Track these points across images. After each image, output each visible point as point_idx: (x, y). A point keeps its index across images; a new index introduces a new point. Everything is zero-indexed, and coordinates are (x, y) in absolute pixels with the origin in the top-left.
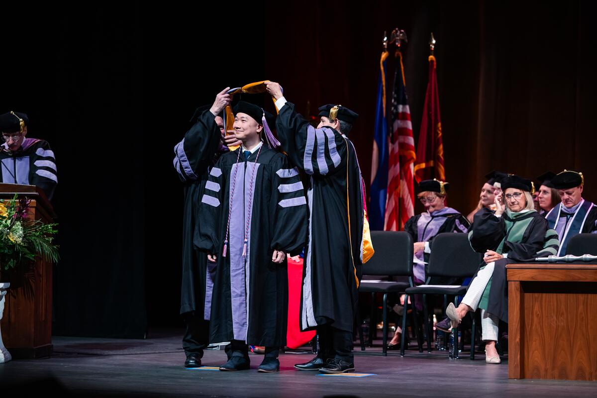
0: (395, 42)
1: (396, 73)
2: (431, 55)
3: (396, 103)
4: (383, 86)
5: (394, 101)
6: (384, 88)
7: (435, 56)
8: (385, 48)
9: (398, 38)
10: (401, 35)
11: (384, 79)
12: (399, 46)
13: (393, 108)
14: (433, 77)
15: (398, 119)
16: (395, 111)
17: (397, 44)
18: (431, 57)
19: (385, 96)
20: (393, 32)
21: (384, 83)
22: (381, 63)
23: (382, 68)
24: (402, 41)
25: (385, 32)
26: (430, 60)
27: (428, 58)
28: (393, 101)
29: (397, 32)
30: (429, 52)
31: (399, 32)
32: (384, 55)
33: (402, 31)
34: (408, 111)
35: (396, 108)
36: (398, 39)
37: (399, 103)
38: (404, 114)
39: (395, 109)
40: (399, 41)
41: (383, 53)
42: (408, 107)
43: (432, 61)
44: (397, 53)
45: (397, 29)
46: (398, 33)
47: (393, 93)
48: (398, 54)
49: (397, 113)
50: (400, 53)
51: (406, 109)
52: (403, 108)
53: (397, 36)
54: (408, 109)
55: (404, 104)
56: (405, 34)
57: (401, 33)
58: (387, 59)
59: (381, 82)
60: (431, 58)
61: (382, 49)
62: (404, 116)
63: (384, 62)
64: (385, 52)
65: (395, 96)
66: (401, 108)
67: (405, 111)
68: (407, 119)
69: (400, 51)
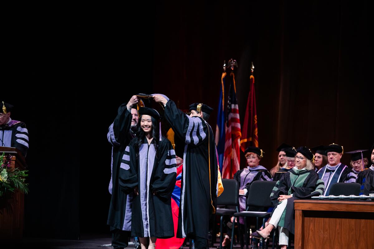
0: (230, 67)
1: (230, 85)
3: (230, 103)
4: (222, 93)
5: (229, 102)
7: (254, 75)
9: (232, 65)
10: (234, 63)
12: (233, 69)
13: (228, 106)
14: (253, 87)
15: (231, 113)
16: (229, 108)
17: (231, 68)
18: (252, 76)
19: (224, 99)
20: (229, 61)
23: (222, 82)
24: (235, 67)
25: (225, 61)
26: (251, 78)
27: (250, 77)
28: (228, 102)
29: (231, 61)
30: (250, 73)
31: (233, 61)
32: (224, 75)
33: (235, 60)
34: (237, 108)
35: (230, 106)
37: (232, 103)
38: (235, 109)
40: (233, 66)
41: (223, 73)
42: (237, 105)
43: (252, 79)
44: (231, 73)
45: (232, 59)
46: (232, 62)
47: (229, 97)
49: (231, 109)
50: (233, 74)
51: (236, 106)
52: (234, 106)
53: (232, 64)
54: (237, 107)
55: (235, 104)
56: (236, 62)
57: (234, 62)
58: (226, 77)
59: (222, 90)
61: (223, 71)
62: (235, 111)
63: (223, 79)
64: (224, 73)
65: (230, 99)
66: (233, 106)
67: (235, 108)
68: (237, 113)
69: (233, 73)
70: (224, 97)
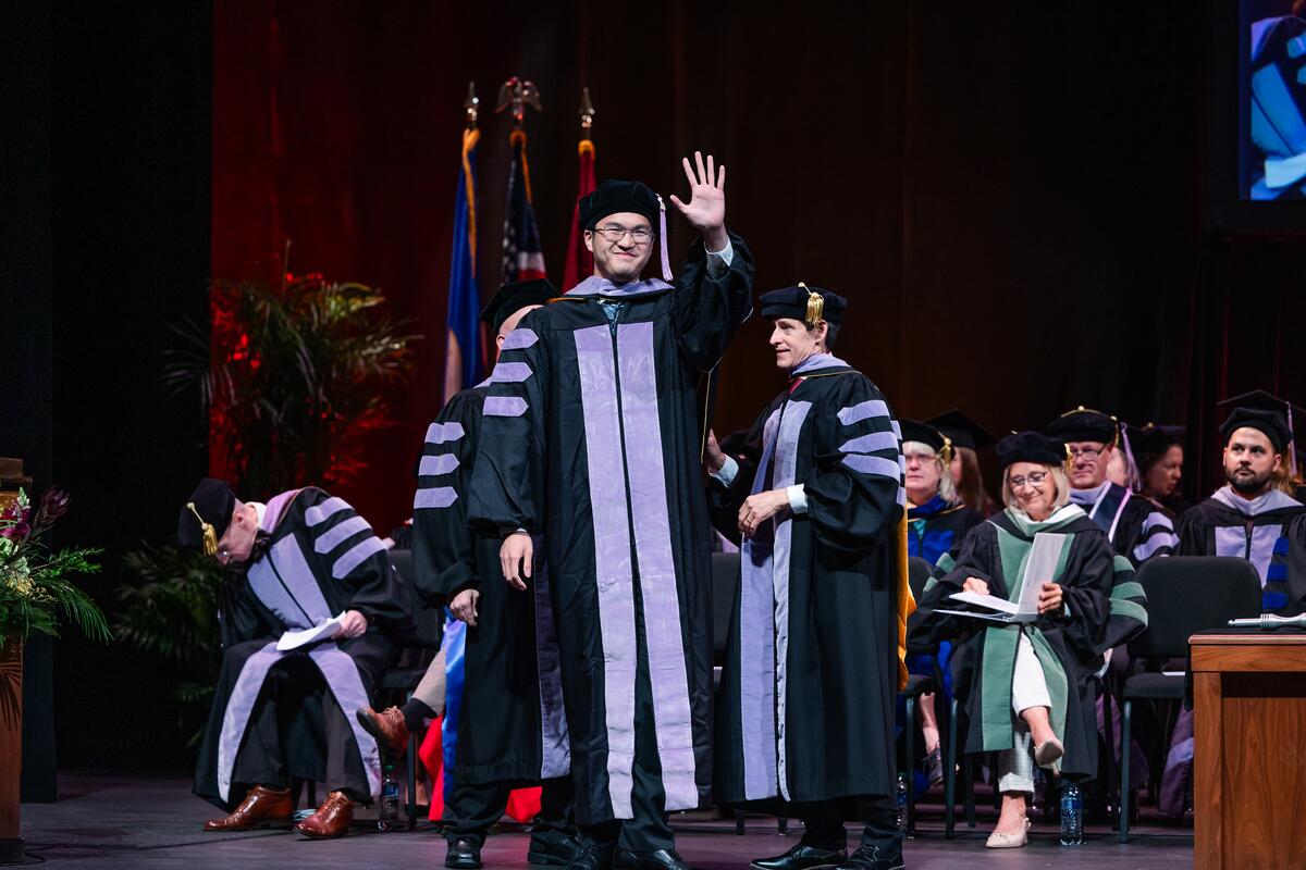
0: (511, 106)
1: (511, 180)
2: (585, 139)
3: (513, 249)
4: (469, 208)
5: (510, 244)
6: (472, 213)
7: (592, 140)
8: (471, 122)
9: (519, 100)
10: (526, 93)
11: (470, 193)
12: (520, 117)
13: (506, 260)
16: (512, 267)
17: (516, 113)
18: (585, 144)
19: (473, 230)
20: (504, 88)
21: (472, 202)
22: (465, 154)
23: (467, 166)
24: (527, 107)
25: (472, 85)
26: (581, 150)
27: (577, 146)
28: (506, 243)
29: (515, 85)
30: (581, 133)
31: (519, 85)
32: (470, 138)
33: (527, 83)
34: (541, 266)
35: (514, 259)
36: (517, 104)
37: (520, 249)
38: (532, 272)
39: (511, 261)
40: (521, 107)
41: (467, 131)
42: (540, 257)
43: (587, 153)
44: (513, 136)
45: (515, 79)
46: (518, 90)
47: (506, 224)
48: (518, 138)
49: (518, 271)
50: (523, 136)
51: (537, 261)
52: (529, 260)
53: (516, 95)
54: (540, 263)
55: (531, 250)
56: (534, 88)
57: (524, 88)
58: (479, 144)
59: (464, 196)
60: (586, 146)
61: (466, 123)
63: (470, 154)
64: (471, 130)
65: (512, 232)
66: (524, 258)
67: (534, 265)
69: (524, 130)
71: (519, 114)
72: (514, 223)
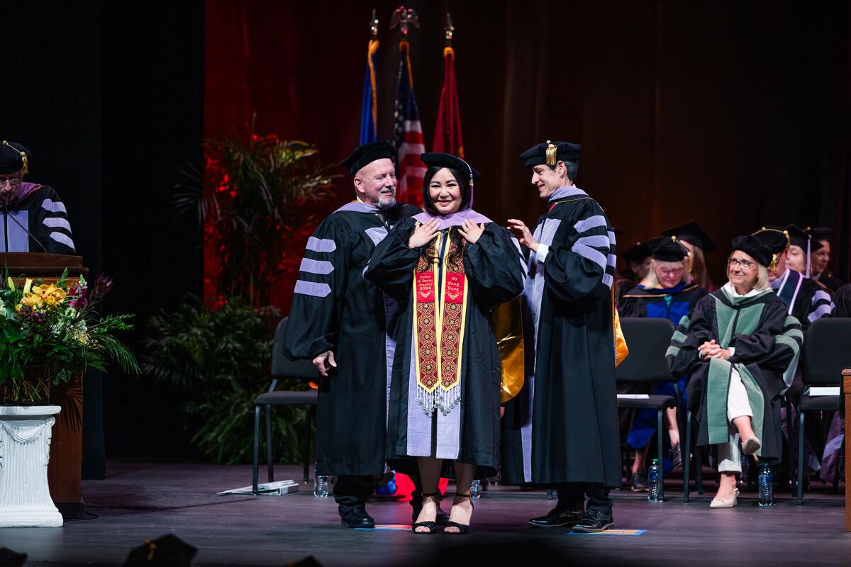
0: (397, 27)
2: (448, 46)
3: (401, 118)
4: (372, 92)
5: (399, 115)
6: (375, 95)
7: (452, 47)
8: (374, 35)
9: (405, 21)
10: (409, 16)
11: (373, 82)
12: (406, 32)
13: (396, 126)
15: (405, 142)
16: (400, 130)
17: (403, 29)
18: (448, 50)
19: (375, 106)
20: (395, 13)
21: (374, 88)
22: (369, 56)
23: (371, 64)
24: (410, 25)
25: (374, 11)
26: (446, 53)
27: (443, 51)
28: (396, 114)
29: (402, 12)
30: (445, 43)
31: (405, 11)
32: (373, 46)
33: (410, 10)
34: (419, 129)
35: (402, 125)
36: (404, 23)
37: (406, 118)
38: (413, 133)
39: (400, 126)
40: (405, 25)
41: (371, 42)
42: (419, 124)
43: (449, 55)
44: (401, 44)
45: (402, 7)
46: (404, 14)
47: (397, 102)
48: (404, 46)
49: (404, 132)
50: (407, 44)
51: (417, 126)
52: (411, 125)
53: (403, 18)
54: (418, 127)
55: (413, 119)
56: (414, 14)
57: (408, 13)
58: (379, 51)
59: (369, 84)
60: (448, 51)
61: (370, 36)
62: (412, 138)
63: (373, 56)
64: (374, 41)
65: (401, 107)
66: (408, 123)
67: (415, 129)
68: (418, 142)
69: (408, 41)
70: (375, 102)
71: (405, 31)
72: (401, 101)
